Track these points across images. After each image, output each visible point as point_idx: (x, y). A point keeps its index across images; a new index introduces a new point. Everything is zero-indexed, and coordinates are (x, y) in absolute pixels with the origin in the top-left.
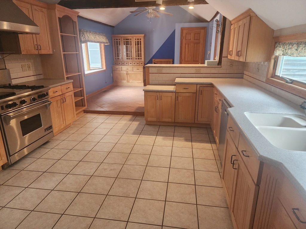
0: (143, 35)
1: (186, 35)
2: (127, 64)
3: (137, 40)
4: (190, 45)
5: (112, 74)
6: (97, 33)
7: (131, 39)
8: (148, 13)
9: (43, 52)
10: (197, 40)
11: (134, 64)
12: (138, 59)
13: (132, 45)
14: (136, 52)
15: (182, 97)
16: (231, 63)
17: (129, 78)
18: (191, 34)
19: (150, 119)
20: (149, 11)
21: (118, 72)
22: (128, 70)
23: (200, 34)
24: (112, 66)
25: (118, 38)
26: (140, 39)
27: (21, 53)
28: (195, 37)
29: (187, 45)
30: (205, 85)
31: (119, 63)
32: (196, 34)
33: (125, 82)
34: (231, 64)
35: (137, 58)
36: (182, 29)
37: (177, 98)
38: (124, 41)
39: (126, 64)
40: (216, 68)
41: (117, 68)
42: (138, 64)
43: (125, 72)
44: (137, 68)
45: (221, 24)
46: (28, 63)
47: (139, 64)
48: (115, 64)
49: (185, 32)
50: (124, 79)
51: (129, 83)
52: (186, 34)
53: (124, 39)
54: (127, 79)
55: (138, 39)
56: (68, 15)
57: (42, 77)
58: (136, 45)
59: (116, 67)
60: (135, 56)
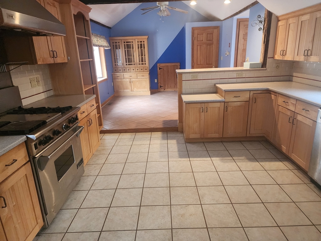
0: (147, 37)
1: (198, 36)
2: (130, 71)
3: (139, 43)
4: (202, 46)
5: (112, 83)
6: (98, 35)
7: (132, 42)
8: (160, 11)
9: (59, 60)
10: (210, 40)
11: (138, 70)
12: (143, 64)
13: (134, 49)
14: (139, 56)
15: (232, 107)
16: (278, 64)
17: (132, 86)
18: (203, 34)
19: (192, 136)
20: (161, 8)
21: (120, 80)
22: (131, 78)
23: (212, 34)
24: (112, 74)
25: (117, 41)
26: (144, 42)
27: (37, 63)
28: (207, 37)
29: (199, 47)
30: (259, 92)
31: (120, 70)
32: (208, 35)
33: (128, 91)
34: (278, 66)
35: (141, 63)
36: (193, 29)
37: (226, 109)
38: (125, 45)
39: (128, 71)
40: (260, 71)
41: (118, 75)
42: (142, 69)
43: (128, 80)
44: (142, 75)
45: (263, 21)
46: (37, 76)
47: (143, 71)
48: (115, 71)
49: (196, 32)
50: (127, 88)
51: (134, 92)
52: (198, 34)
53: (124, 42)
54: (130, 88)
55: (141, 42)
56: (81, 11)
57: (52, 93)
58: (138, 48)
59: (116, 74)
60: (138, 61)
